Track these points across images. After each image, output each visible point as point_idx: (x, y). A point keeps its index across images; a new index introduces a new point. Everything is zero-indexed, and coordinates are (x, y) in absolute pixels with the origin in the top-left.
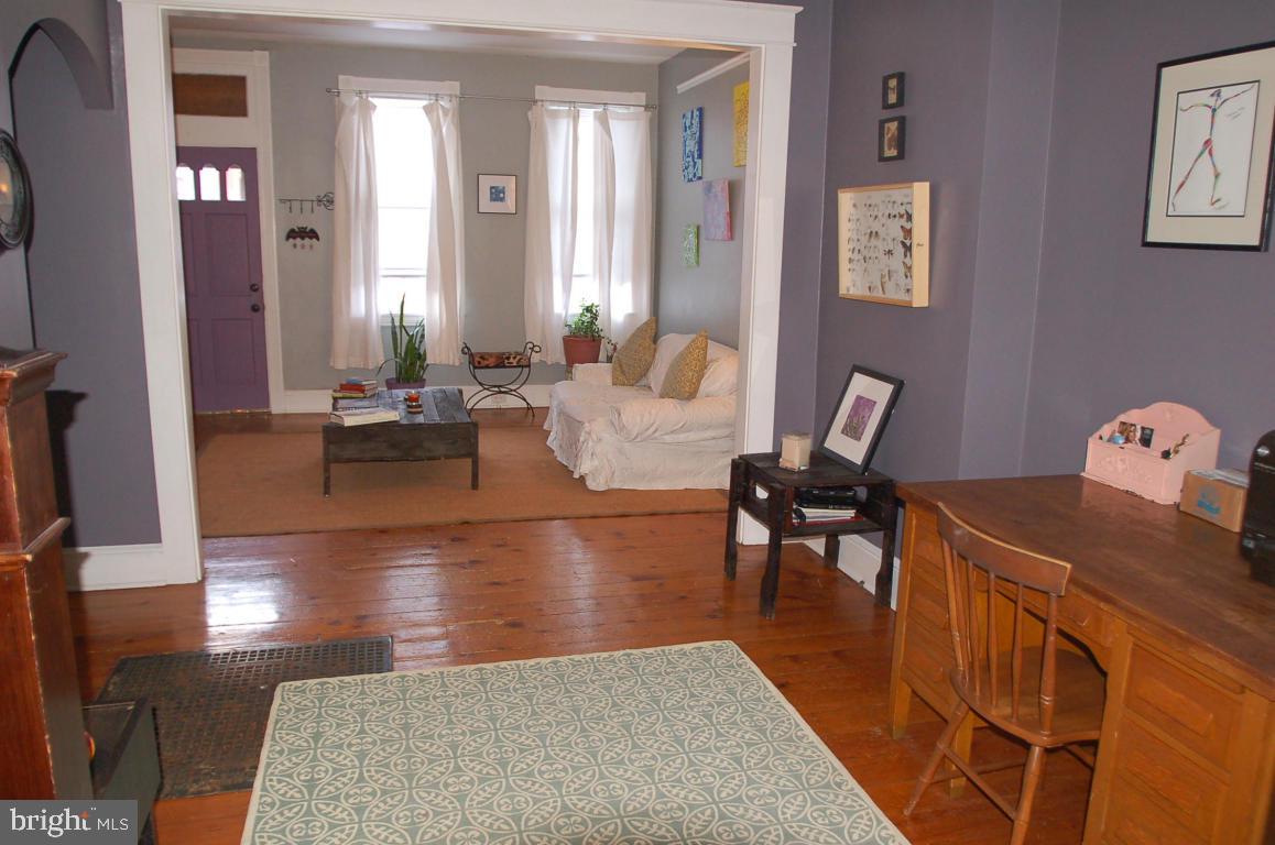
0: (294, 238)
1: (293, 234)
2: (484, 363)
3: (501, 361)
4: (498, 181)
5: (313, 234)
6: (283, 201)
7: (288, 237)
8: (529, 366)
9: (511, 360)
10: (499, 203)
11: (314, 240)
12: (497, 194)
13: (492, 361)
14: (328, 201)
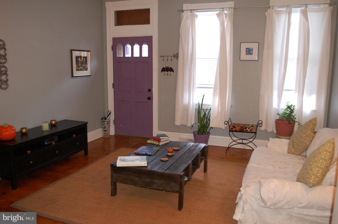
0: (164, 71)
1: (164, 70)
2: (234, 129)
3: (243, 129)
4: (249, 46)
5: (171, 70)
6: (161, 57)
7: (162, 71)
8: (256, 133)
9: (247, 129)
10: (250, 56)
11: (172, 72)
12: (249, 51)
13: (238, 128)
14: (176, 56)
